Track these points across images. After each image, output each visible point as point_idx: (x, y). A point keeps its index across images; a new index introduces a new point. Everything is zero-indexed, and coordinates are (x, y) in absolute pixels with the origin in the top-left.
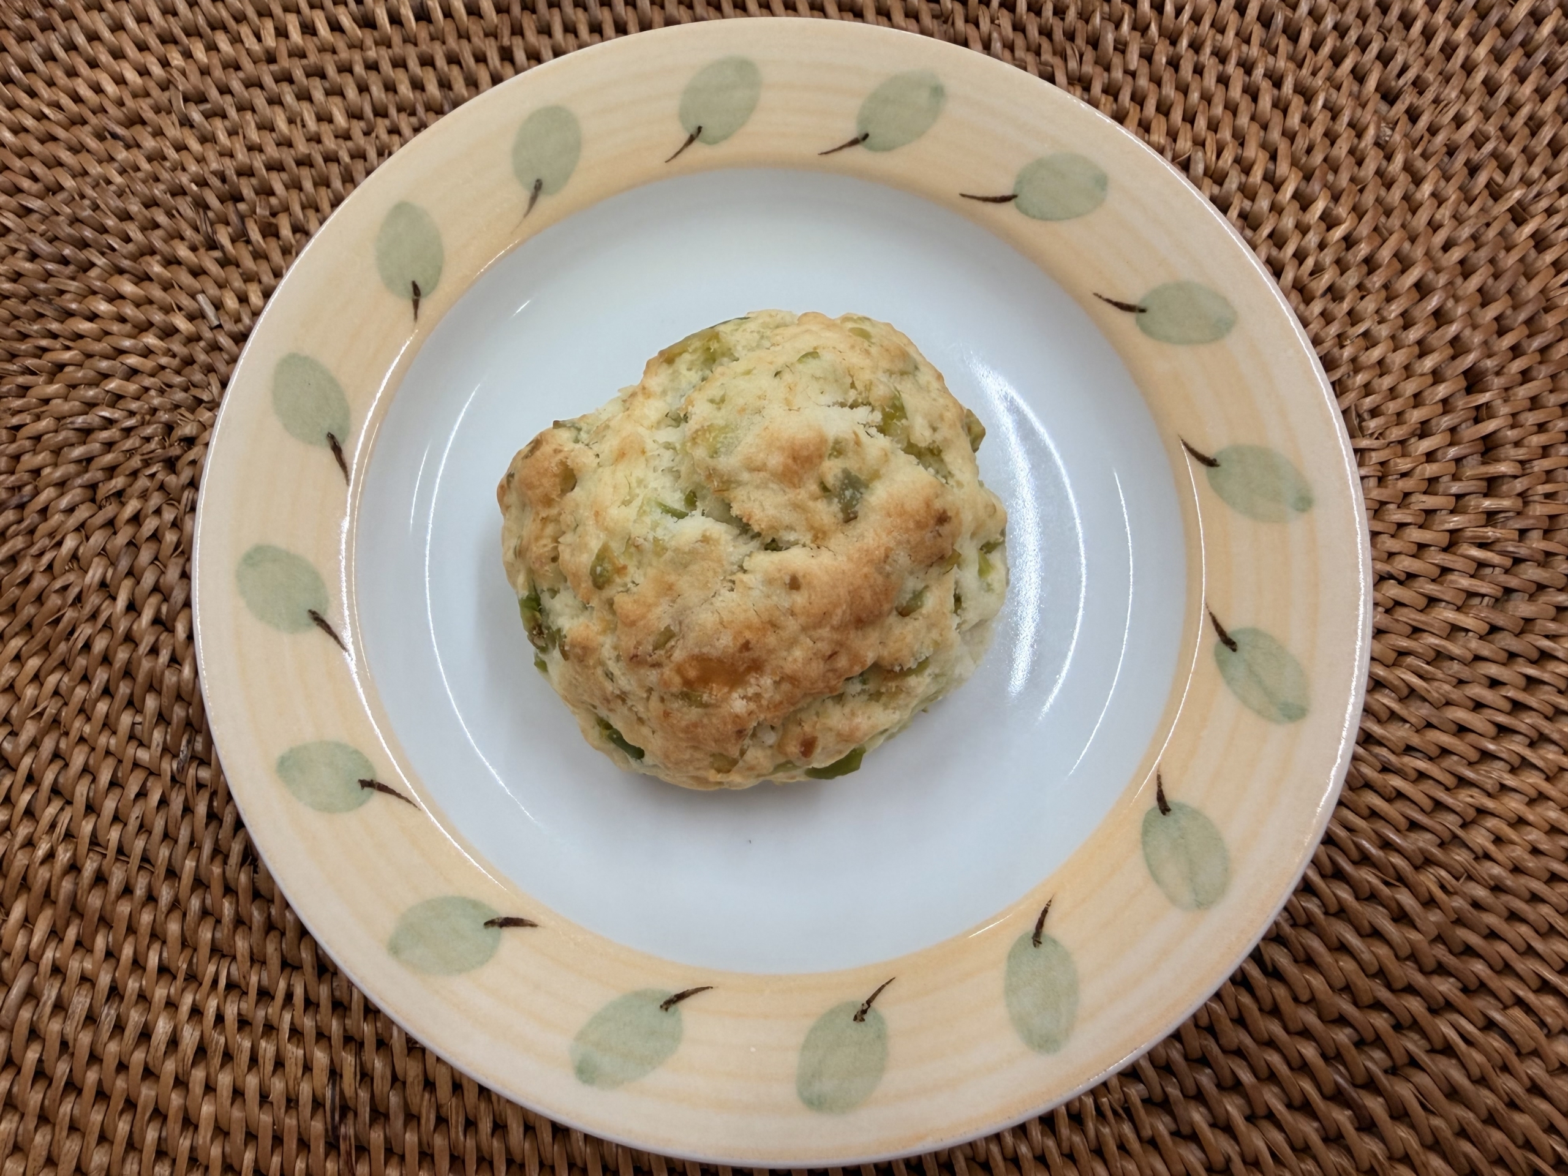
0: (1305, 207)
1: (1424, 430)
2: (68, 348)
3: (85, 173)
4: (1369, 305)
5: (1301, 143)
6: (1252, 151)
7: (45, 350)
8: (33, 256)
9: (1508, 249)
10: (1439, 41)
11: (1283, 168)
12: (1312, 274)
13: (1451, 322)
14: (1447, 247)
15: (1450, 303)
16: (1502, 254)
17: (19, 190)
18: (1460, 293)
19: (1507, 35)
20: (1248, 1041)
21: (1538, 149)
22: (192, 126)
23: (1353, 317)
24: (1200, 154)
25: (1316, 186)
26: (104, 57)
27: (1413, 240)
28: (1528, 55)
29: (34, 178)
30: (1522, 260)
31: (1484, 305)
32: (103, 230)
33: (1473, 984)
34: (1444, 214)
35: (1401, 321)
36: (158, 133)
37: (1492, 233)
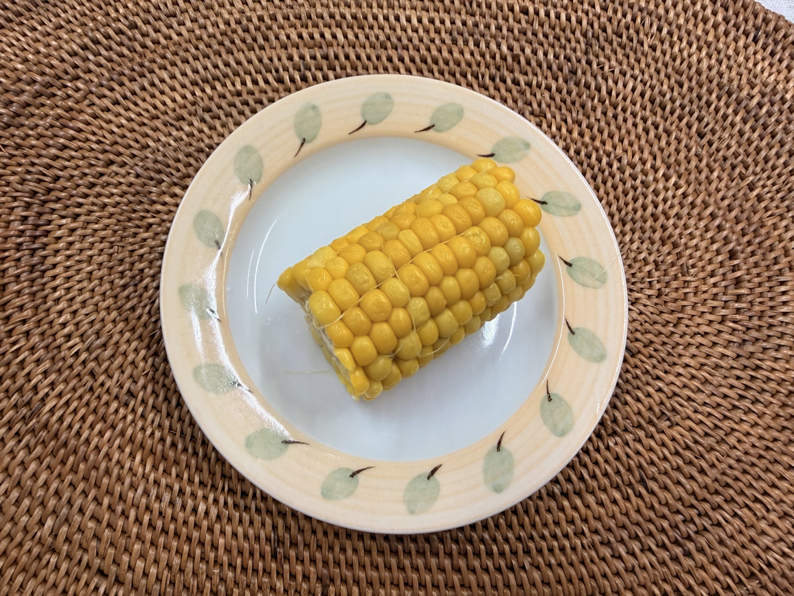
0: (667, 180)
1: (712, 274)
2: (154, 217)
3: (159, 140)
4: (692, 222)
5: (666, 153)
6: (646, 155)
7: (144, 217)
8: (138, 176)
9: (747, 201)
10: (721, 112)
11: (659, 163)
12: (669, 208)
13: (724, 230)
14: (723, 199)
15: (724, 222)
16: (745, 202)
17: (130, 147)
18: (728, 218)
19: (748, 112)
20: (641, 519)
21: (759, 160)
22: (205, 122)
23: (686, 227)
24: (626, 156)
25: (672, 171)
26: (167, 90)
27: (709, 196)
28: (756, 121)
29: (137, 141)
30: (752, 206)
31: (737, 223)
32: (168, 166)
33: (729, 498)
34: (723, 184)
35: (704, 229)
36: (191, 124)
37: (741, 194)
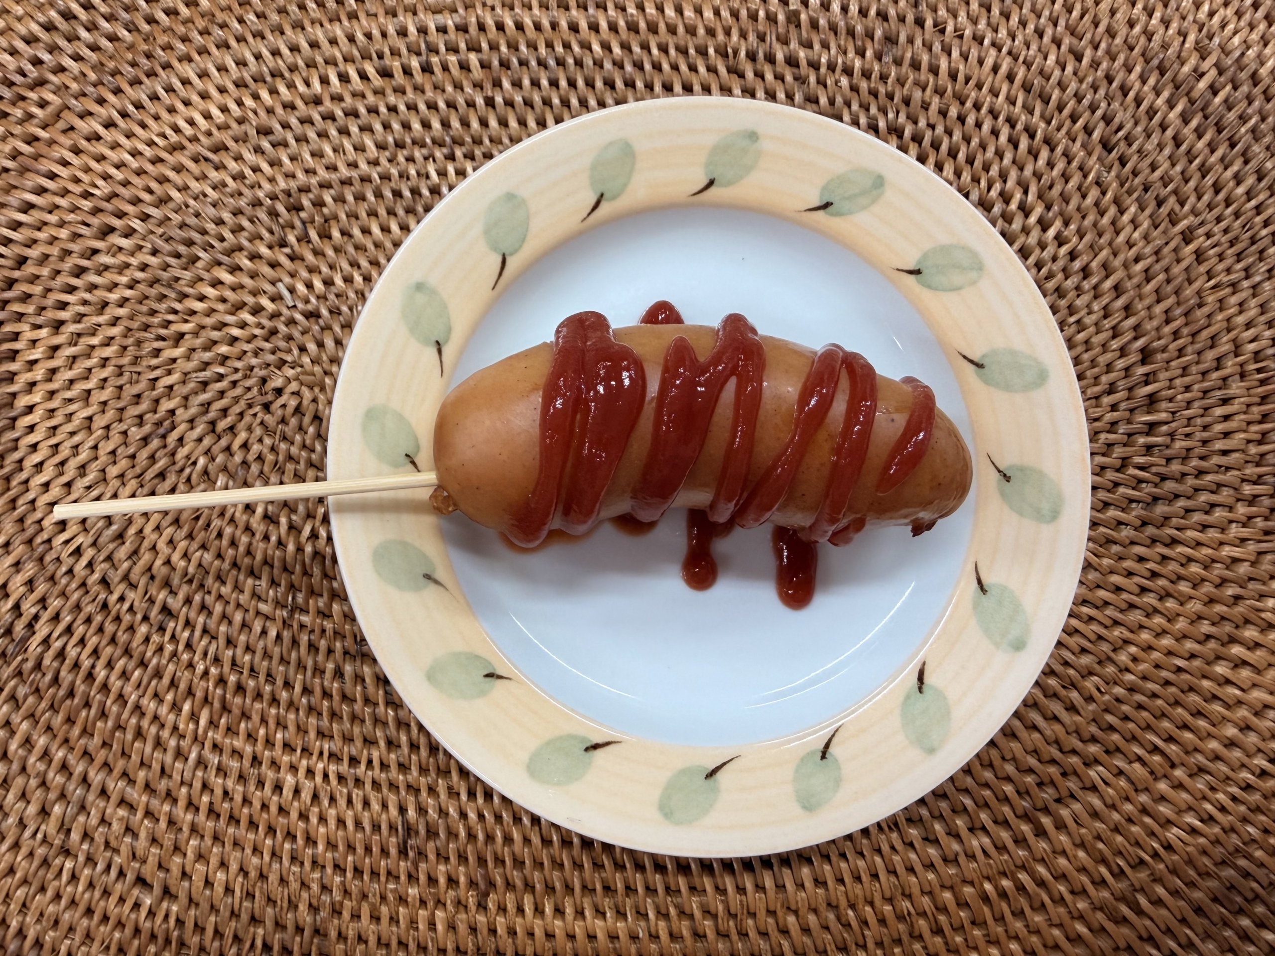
0: (1044, 229)
1: (1111, 390)
2: (186, 321)
3: (187, 188)
4: (1082, 301)
5: (1046, 181)
6: (1011, 185)
7: (170, 322)
9: (1178, 261)
10: (1146, 105)
11: (1032, 199)
12: (1047, 277)
13: (1135, 313)
14: (1137, 259)
15: (1136, 300)
17: (140, 200)
18: (1144, 293)
19: (1192, 102)
22: (263, 153)
24: (976, 186)
25: (1054, 213)
27: (1115, 254)
28: (1206, 117)
29: (150, 191)
30: (1186, 269)
31: (1158, 301)
32: (205, 232)
34: (1139, 233)
35: (1102, 313)
36: (238, 158)
37: (1168, 249)
